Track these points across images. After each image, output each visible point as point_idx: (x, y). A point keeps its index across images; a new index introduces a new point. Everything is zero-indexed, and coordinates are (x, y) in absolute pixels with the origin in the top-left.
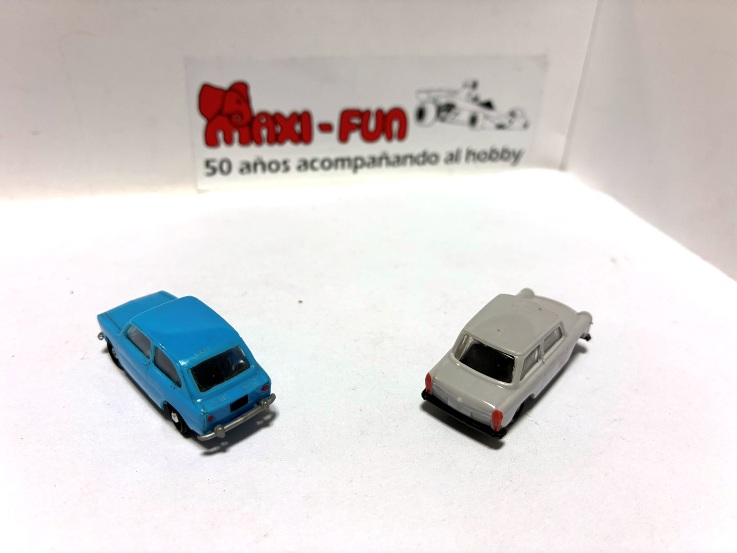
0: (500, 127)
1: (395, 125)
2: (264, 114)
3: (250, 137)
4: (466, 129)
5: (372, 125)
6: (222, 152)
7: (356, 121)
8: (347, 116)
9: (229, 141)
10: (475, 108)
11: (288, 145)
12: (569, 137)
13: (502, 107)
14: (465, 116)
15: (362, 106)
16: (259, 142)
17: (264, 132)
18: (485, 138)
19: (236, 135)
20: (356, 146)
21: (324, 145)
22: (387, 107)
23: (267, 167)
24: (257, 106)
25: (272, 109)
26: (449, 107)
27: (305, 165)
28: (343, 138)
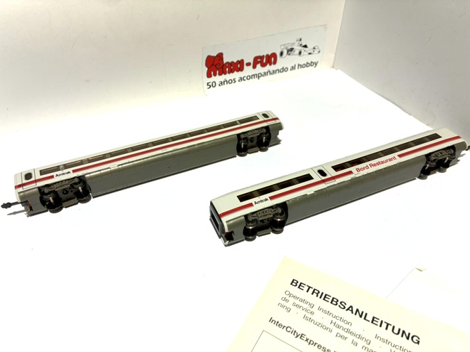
0: (310, 54)
1: (273, 59)
2: (228, 63)
3: (222, 72)
4: (298, 56)
5: (264, 61)
6: (213, 79)
7: (259, 60)
8: (256, 59)
9: (215, 75)
10: (301, 48)
11: (235, 72)
12: (336, 54)
13: (310, 46)
14: (297, 52)
15: (261, 55)
16: (225, 74)
17: (227, 69)
18: (305, 59)
19: (218, 72)
20: (259, 69)
21: (248, 71)
22: (269, 54)
23: (228, 82)
24: (225, 61)
25: (230, 61)
26: (292, 49)
27: (241, 79)
28: (254, 67)
